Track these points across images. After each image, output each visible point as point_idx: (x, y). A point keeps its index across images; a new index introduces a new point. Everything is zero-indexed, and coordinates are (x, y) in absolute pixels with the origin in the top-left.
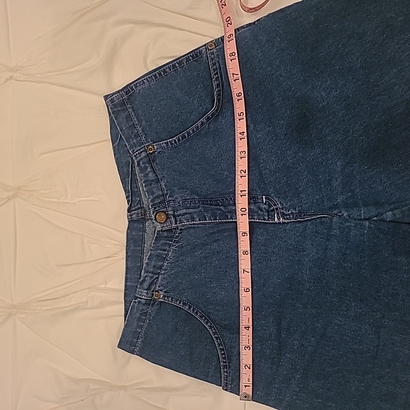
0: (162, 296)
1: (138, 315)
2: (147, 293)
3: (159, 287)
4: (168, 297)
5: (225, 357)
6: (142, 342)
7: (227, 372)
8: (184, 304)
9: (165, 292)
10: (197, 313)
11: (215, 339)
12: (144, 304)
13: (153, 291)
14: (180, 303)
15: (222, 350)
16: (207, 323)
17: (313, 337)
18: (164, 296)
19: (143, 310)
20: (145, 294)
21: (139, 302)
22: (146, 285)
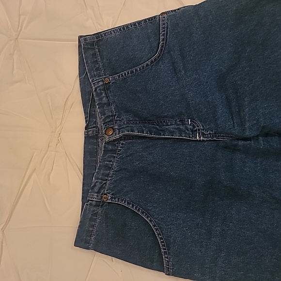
0: (109, 198)
1: (90, 215)
2: (97, 196)
3: (107, 190)
4: (115, 198)
5: (164, 245)
6: (95, 239)
7: (167, 258)
8: (128, 203)
9: (112, 194)
10: (139, 210)
11: (155, 230)
12: (95, 206)
13: (102, 194)
14: (125, 202)
15: (161, 239)
16: (147, 217)
17: (231, 222)
18: (112, 198)
19: (93, 211)
20: (96, 197)
21: (91, 204)
22: (96, 189)
